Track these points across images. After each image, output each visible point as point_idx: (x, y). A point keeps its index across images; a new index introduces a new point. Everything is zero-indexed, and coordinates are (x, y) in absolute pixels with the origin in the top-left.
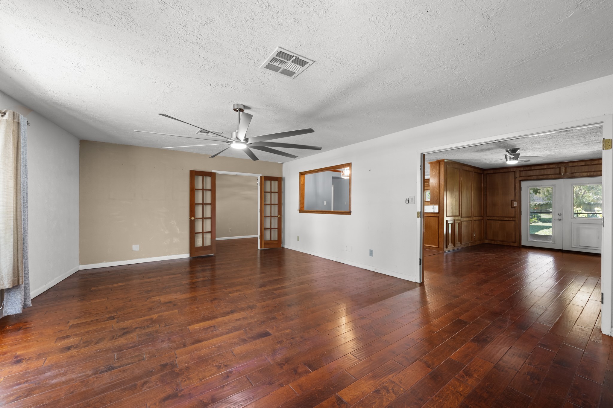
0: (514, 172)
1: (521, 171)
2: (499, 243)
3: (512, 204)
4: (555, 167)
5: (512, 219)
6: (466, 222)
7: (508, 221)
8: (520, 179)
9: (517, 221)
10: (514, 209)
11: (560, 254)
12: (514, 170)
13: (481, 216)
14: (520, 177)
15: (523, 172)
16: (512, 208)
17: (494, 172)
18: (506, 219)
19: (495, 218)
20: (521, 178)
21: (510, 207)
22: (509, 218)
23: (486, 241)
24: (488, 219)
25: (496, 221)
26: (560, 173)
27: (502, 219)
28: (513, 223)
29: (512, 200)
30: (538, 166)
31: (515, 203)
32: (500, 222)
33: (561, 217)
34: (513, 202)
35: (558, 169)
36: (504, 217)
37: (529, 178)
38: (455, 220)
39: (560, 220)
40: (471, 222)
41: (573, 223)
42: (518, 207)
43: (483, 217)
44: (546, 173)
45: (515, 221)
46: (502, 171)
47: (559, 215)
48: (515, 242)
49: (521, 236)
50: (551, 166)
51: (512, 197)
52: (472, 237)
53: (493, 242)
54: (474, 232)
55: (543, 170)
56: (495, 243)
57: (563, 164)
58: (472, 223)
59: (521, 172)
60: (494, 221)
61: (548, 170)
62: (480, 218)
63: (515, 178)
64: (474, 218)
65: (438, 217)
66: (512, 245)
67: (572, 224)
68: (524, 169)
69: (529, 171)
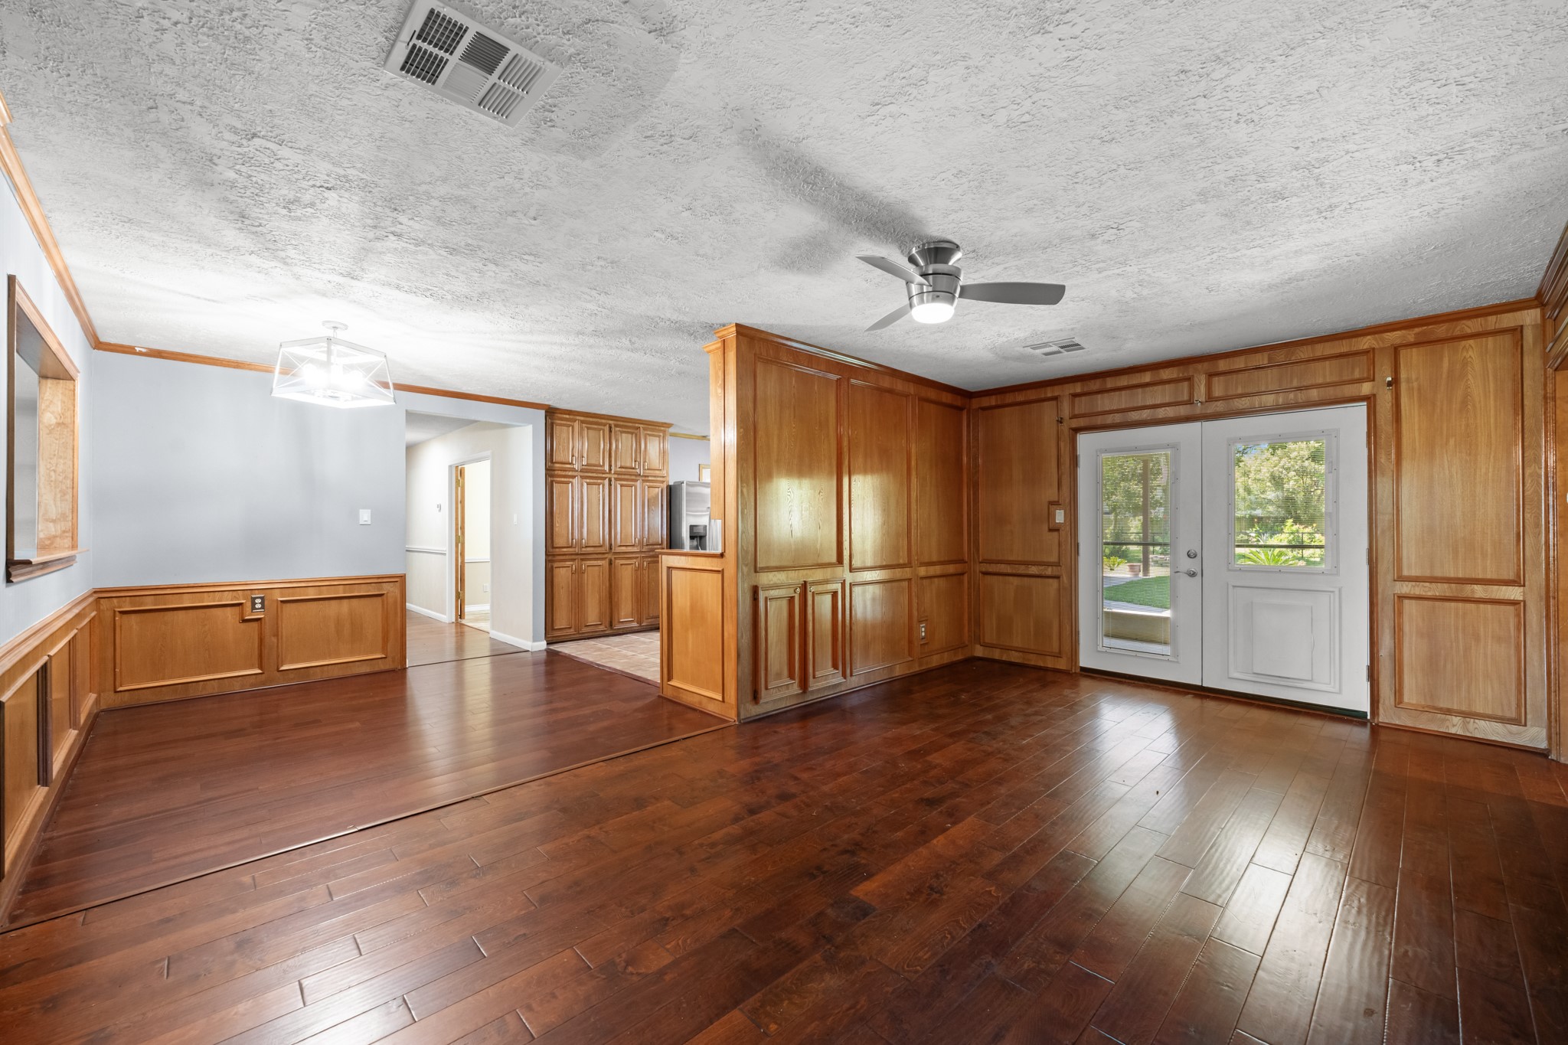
0: (1055, 398)
1: (1075, 396)
2: (1015, 657)
3: (1050, 516)
4: (1175, 376)
5: (1049, 571)
6: (877, 586)
7: (1039, 580)
8: (1075, 423)
9: (1065, 579)
10: (1055, 534)
11: (1191, 702)
12: (1056, 394)
13: (962, 561)
14: (1074, 417)
15: (1083, 398)
16: (1050, 530)
17: (999, 403)
18: (1034, 570)
19: (1003, 566)
20: (1075, 420)
21: (1045, 527)
22: (1043, 567)
23: (979, 651)
24: (984, 570)
25: (1007, 578)
26: (1190, 402)
27: (1022, 570)
28: (1054, 583)
29: (1051, 503)
30: (1126, 377)
31: (1057, 511)
32: (1015, 581)
33: (1193, 565)
34: (1052, 508)
35: (1186, 384)
36: (1027, 563)
37: (1099, 420)
38: (805, 582)
39: (1193, 575)
40: (905, 584)
41: (1234, 587)
42: (1068, 528)
43: (966, 562)
44: (1149, 402)
45: (1058, 577)
46: (1020, 397)
47: (1189, 556)
48: (1058, 655)
49: (1077, 633)
50: (1166, 374)
51: (1051, 494)
52: (910, 642)
53: (996, 655)
54: (920, 622)
55: (1140, 390)
56: (1004, 659)
57: (1199, 366)
58: (910, 588)
59: (1077, 399)
60: (1001, 578)
61: (1156, 388)
62: (951, 569)
63: (1060, 421)
64: (922, 571)
65: (722, 572)
66: (1050, 666)
67: (1231, 588)
68: (1086, 389)
69: (1099, 396)
